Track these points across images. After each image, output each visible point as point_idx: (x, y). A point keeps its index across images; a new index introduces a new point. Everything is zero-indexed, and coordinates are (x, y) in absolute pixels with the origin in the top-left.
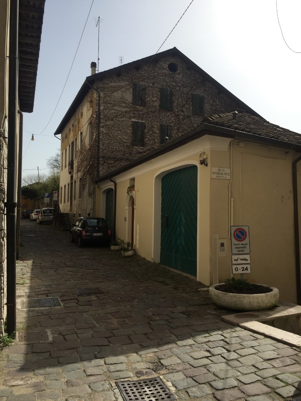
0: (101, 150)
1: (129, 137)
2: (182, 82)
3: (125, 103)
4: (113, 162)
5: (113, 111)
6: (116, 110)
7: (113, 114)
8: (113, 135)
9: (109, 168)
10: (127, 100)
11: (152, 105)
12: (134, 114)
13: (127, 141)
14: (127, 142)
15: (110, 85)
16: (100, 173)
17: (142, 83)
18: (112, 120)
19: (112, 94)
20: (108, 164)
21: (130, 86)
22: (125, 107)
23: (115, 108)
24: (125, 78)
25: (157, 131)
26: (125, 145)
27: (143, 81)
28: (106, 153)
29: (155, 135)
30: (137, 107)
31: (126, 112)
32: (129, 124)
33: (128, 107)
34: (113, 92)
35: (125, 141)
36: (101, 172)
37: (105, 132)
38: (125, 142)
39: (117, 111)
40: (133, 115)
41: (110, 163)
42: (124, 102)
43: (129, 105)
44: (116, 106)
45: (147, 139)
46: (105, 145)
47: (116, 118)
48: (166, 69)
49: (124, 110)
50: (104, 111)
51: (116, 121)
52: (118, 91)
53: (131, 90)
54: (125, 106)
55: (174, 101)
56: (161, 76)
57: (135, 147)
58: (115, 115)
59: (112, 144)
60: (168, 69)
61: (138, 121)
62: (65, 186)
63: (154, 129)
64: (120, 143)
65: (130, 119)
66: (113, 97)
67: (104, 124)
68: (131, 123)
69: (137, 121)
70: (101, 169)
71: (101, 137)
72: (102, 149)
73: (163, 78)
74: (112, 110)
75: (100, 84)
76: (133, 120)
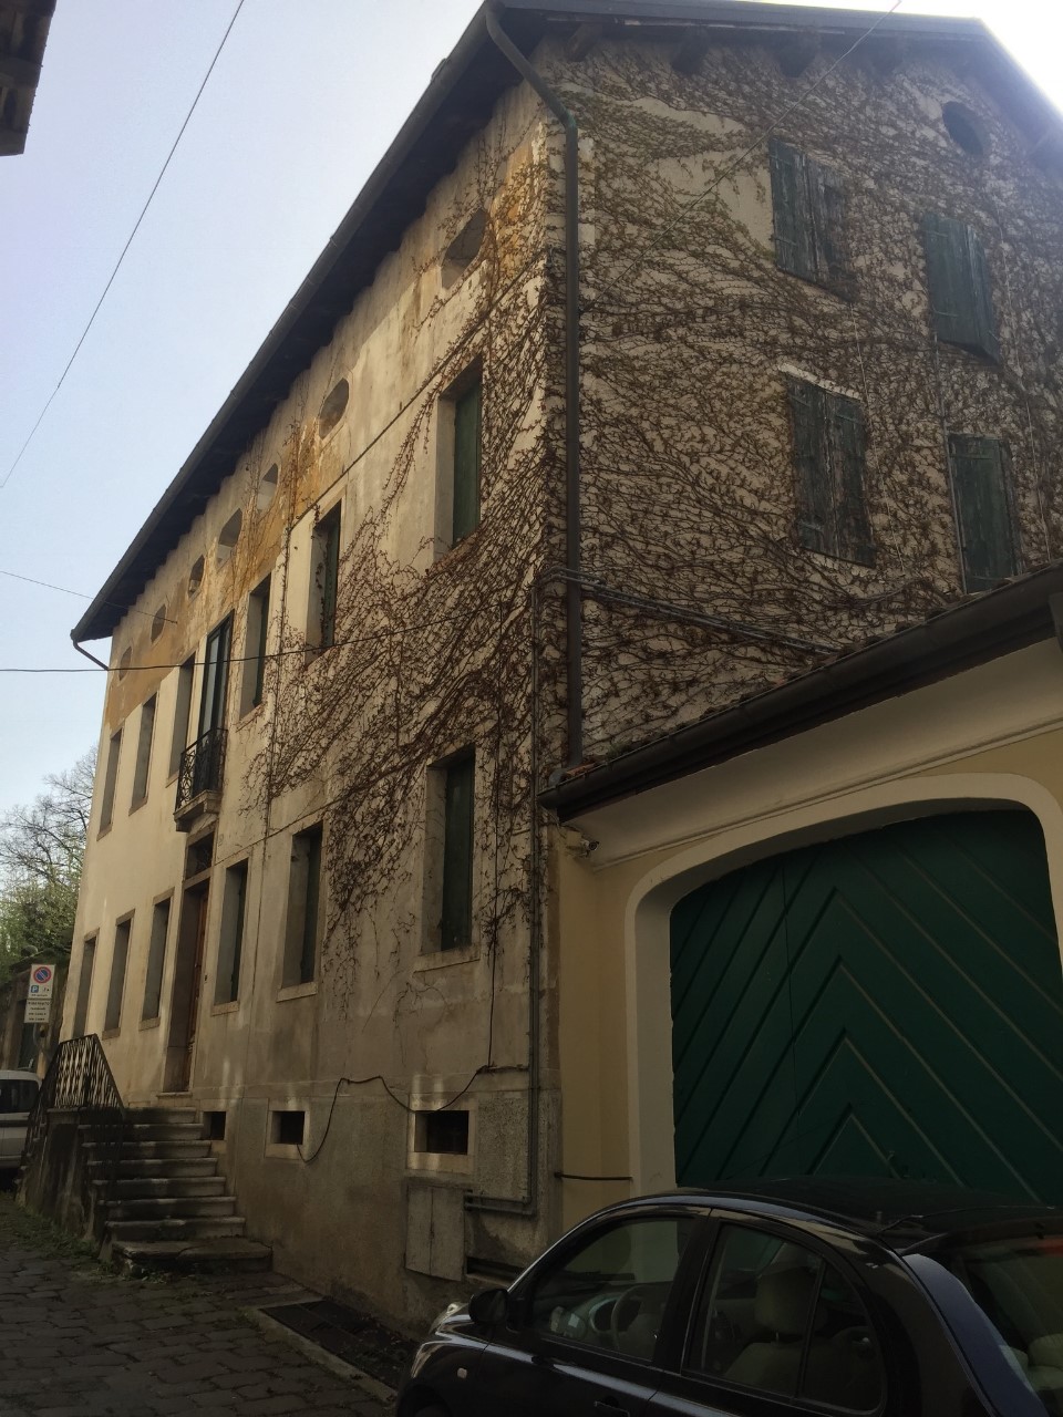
0: (588, 541)
1: (773, 479)
2: (1020, 222)
3: (736, 249)
4: (677, 646)
5: (664, 278)
6: (679, 275)
7: (665, 300)
8: (665, 442)
9: (657, 694)
10: (742, 229)
11: (892, 307)
12: (793, 330)
13: (764, 506)
14: (765, 516)
15: (637, 103)
16: (586, 725)
17: (820, 157)
18: (658, 338)
19: (651, 168)
20: (649, 656)
21: (756, 152)
22: (734, 272)
23: (673, 257)
24: (722, 94)
25: (935, 477)
26: (753, 531)
27: (823, 148)
28: (628, 571)
29: (926, 496)
30: (808, 291)
31: (743, 305)
32: (768, 391)
33: (756, 274)
34: (657, 155)
35: (749, 500)
36: (597, 720)
37: (614, 407)
38: (754, 513)
39: (685, 286)
40: (784, 338)
41: (662, 655)
42: (724, 238)
43: (759, 267)
44: (675, 247)
45: (880, 519)
46: (619, 509)
47: (681, 331)
48: (933, 125)
49: (734, 288)
50: (604, 257)
51: (687, 353)
52: (683, 160)
53: (764, 176)
54: (735, 264)
55: (1002, 313)
56: (917, 155)
57: (819, 560)
58: (679, 306)
59: (668, 505)
60: (942, 128)
61: (821, 384)
62: (124, 927)
63: (917, 457)
64: (717, 512)
65: (773, 358)
66: (654, 185)
67: (604, 352)
68: (776, 387)
69: (811, 378)
70: (596, 693)
71: (586, 440)
72: (595, 530)
73: (926, 168)
74: (651, 263)
75: (572, 81)
76: (791, 368)
